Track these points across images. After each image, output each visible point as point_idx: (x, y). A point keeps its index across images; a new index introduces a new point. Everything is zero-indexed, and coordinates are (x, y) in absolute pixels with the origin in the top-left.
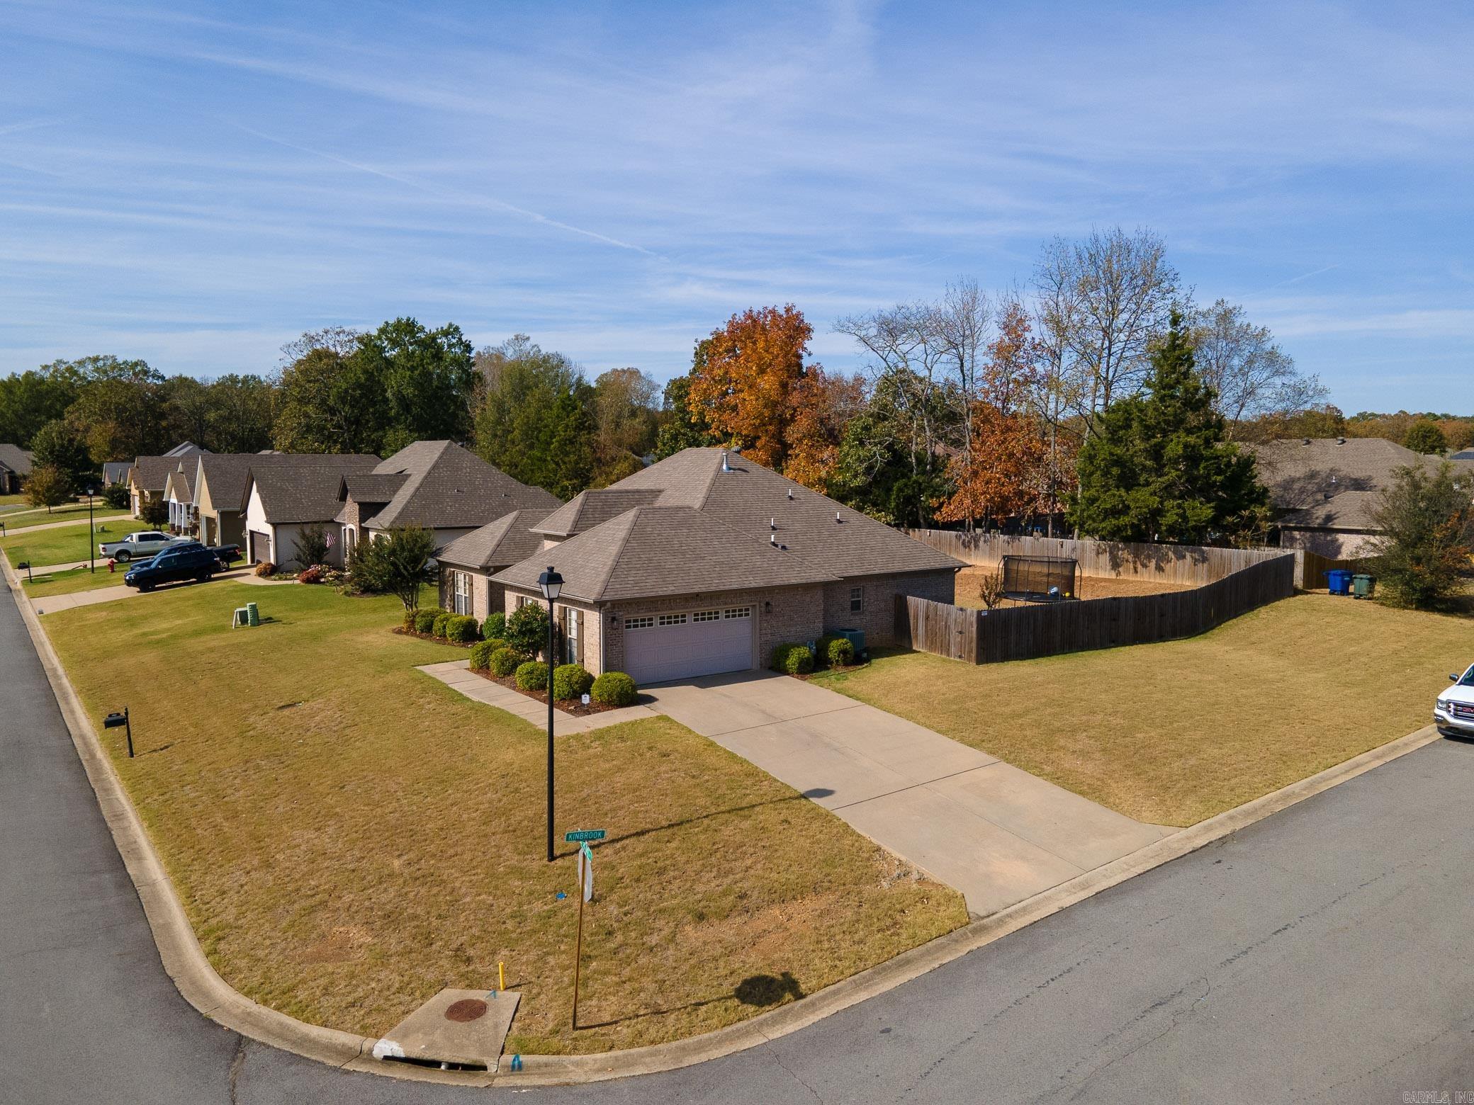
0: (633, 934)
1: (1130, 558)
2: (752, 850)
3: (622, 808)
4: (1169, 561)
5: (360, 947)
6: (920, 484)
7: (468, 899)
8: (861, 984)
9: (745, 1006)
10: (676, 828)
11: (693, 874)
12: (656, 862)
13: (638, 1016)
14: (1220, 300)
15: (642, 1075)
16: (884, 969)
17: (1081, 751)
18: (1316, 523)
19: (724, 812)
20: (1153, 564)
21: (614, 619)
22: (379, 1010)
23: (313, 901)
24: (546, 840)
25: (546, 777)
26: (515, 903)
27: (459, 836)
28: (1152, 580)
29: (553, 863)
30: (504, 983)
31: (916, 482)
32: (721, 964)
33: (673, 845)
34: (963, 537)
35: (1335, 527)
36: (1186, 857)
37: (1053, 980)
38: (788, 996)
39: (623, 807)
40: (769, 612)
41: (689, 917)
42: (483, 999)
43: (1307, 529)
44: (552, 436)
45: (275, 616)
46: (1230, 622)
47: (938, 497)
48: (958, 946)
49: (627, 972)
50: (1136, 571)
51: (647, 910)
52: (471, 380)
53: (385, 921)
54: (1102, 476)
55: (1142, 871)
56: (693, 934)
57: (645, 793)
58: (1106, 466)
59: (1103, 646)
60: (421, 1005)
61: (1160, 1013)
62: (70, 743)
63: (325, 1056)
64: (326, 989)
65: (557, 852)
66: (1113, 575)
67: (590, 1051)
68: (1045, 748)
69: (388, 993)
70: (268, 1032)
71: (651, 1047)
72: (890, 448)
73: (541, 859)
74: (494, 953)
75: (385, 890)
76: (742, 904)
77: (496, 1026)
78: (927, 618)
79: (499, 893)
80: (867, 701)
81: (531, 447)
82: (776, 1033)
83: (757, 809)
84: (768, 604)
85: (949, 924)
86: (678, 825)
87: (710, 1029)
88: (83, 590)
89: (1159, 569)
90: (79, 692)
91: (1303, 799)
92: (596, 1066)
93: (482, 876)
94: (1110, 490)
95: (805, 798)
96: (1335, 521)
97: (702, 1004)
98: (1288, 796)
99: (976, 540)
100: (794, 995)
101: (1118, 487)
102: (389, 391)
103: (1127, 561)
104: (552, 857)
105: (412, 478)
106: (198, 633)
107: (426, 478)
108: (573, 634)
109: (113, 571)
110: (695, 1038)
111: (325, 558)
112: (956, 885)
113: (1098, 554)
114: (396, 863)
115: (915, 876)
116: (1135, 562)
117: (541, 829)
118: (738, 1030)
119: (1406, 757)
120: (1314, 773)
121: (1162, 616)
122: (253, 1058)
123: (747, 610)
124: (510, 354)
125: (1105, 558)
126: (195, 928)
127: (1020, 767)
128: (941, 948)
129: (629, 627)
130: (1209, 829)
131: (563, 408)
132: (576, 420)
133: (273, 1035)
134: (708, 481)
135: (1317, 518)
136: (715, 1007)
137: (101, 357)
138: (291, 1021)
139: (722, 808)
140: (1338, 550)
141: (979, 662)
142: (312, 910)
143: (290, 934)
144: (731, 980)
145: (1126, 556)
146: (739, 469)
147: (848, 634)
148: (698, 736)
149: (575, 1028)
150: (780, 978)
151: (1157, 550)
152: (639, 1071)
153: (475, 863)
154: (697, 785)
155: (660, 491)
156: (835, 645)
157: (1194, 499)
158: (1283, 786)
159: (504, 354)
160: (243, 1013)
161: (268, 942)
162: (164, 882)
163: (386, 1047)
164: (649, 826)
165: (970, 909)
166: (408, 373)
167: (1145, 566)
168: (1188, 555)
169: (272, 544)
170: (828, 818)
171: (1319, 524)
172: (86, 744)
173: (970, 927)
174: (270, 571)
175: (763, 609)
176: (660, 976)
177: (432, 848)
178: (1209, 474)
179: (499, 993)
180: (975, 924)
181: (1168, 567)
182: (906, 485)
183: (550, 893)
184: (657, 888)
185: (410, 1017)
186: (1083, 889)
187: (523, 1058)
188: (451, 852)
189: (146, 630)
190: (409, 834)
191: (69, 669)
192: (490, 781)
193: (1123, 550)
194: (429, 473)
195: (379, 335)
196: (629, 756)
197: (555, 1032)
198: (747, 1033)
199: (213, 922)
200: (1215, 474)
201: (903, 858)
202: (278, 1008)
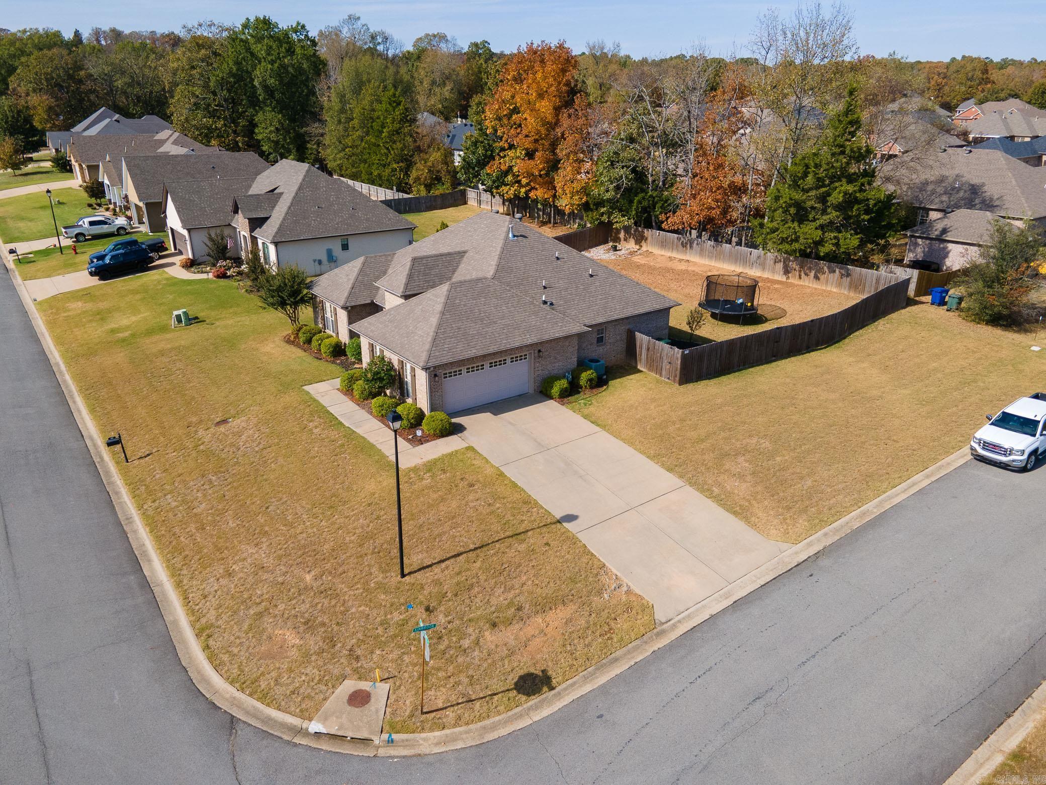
0: (454, 639)
1: (797, 268)
2: (526, 569)
3: (444, 533)
4: (824, 273)
5: (293, 646)
6: (654, 198)
7: (354, 610)
8: (588, 678)
9: (520, 695)
10: (479, 551)
11: (490, 590)
12: (467, 580)
13: (458, 704)
14: (892, 52)
15: (462, 748)
16: (602, 666)
17: (739, 473)
18: (935, 234)
19: (509, 537)
20: (812, 274)
21: (436, 375)
22: (309, 697)
23: (260, 608)
24: (399, 560)
25: (396, 503)
26: (382, 613)
27: (345, 556)
28: (811, 285)
29: (403, 579)
30: (380, 677)
31: (651, 196)
32: (506, 662)
33: (478, 564)
34: (682, 239)
35: (947, 239)
36: (792, 571)
37: (699, 677)
38: (545, 689)
39: (446, 532)
40: (539, 357)
41: (488, 625)
42: (368, 689)
43: (927, 238)
44: (383, 127)
45: (201, 315)
46: (857, 333)
47: (666, 214)
48: (647, 647)
49: (451, 669)
50: (800, 278)
51: (462, 619)
52: (318, 66)
53: (306, 627)
54: (783, 213)
55: (764, 583)
56: (490, 638)
57: (459, 519)
58: (786, 206)
59: (768, 361)
60: (333, 692)
61: (759, 705)
62: (84, 445)
63: (282, 732)
64: (277, 681)
65: (406, 571)
66: (784, 279)
67: (431, 730)
68: (716, 471)
69: (313, 684)
70: (247, 713)
71: (466, 727)
72: (634, 171)
73: (397, 576)
74: (372, 652)
75: (304, 601)
76: (519, 613)
77: (377, 711)
78: (648, 349)
79: (372, 605)
80: (603, 427)
81: (367, 134)
82: (537, 716)
83: (530, 533)
84: (539, 351)
85: (642, 630)
86: (480, 548)
87: (499, 713)
88: (59, 274)
89: (817, 278)
90: (80, 391)
91: (873, 516)
92: (435, 741)
93: (361, 591)
94: (787, 222)
95: (560, 522)
96: (948, 234)
97: (495, 694)
98: (864, 514)
99: (691, 242)
100: (548, 688)
101: (793, 221)
102: (256, 80)
103: (795, 270)
104: (403, 576)
105: (284, 196)
106: (150, 332)
107: (294, 197)
108: (408, 379)
109: (76, 253)
110: (491, 720)
111: (228, 255)
112: (650, 597)
113: (775, 262)
114: (308, 578)
115: (625, 589)
116: (800, 271)
117: (395, 551)
118: (516, 714)
119: (945, 477)
120: (884, 492)
121: (810, 334)
122: (242, 732)
123: (526, 355)
124: (345, 32)
125: (780, 266)
126: (193, 626)
127: (698, 490)
128: (636, 648)
129: (446, 377)
130: (810, 545)
131: (390, 104)
132: (401, 114)
133: (251, 715)
134: (499, 249)
135: (936, 230)
136: (503, 697)
137: (28, 29)
138: (259, 705)
139: (508, 534)
140: (946, 255)
141: (681, 383)
142: (260, 615)
143: (250, 635)
144: (512, 675)
145: (794, 266)
146: (521, 236)
147: (593, 365)
148: (493, 466)
149: (423, 713)
150: (540, 674)
151: (817, 264)
152: (460, 745)
153: (356, 580)
154: (492, 513)
155: (465, 252)
156: (585, 376)
157: (847, 231)
158: (863, 505)
159: (341, 31)
160: (231, 697)
161: (238, 641)
162: (167, 583)
163: (315, 727)
164: (462, 550)
165: (656, 617)
166: (270, 66)
167: (806, 275)
168: (837, 271)
169: (188, 242)
170: (573, 540)
171: (937, 236)
172: (95, 445)
173: (655, 631)
174: (190, 264)
175: (536, 355)
176: (471, 672)
177: (328, 566)
178: (859, 214)
179: (378, 684)
180: (659, 629)
181: (822, 277)
182: (644, 198)
183: (403, 604)
184: (467, 601)
185: (327, 704)
186: (727, 598)
187: (394, 736)
188: (341, 570)
189: (113, 326)
190: (313, 554)
191: (68, 365)
192: (362, 509)
193: (793, 262)
194: (297, 194)
195: (243, 29)
196: (448, 487)
197: (412, 716)
198: (520, 716)
199: (203, 620)
200: (864, 214)
201: (618, 574)
202: (251, 695)
